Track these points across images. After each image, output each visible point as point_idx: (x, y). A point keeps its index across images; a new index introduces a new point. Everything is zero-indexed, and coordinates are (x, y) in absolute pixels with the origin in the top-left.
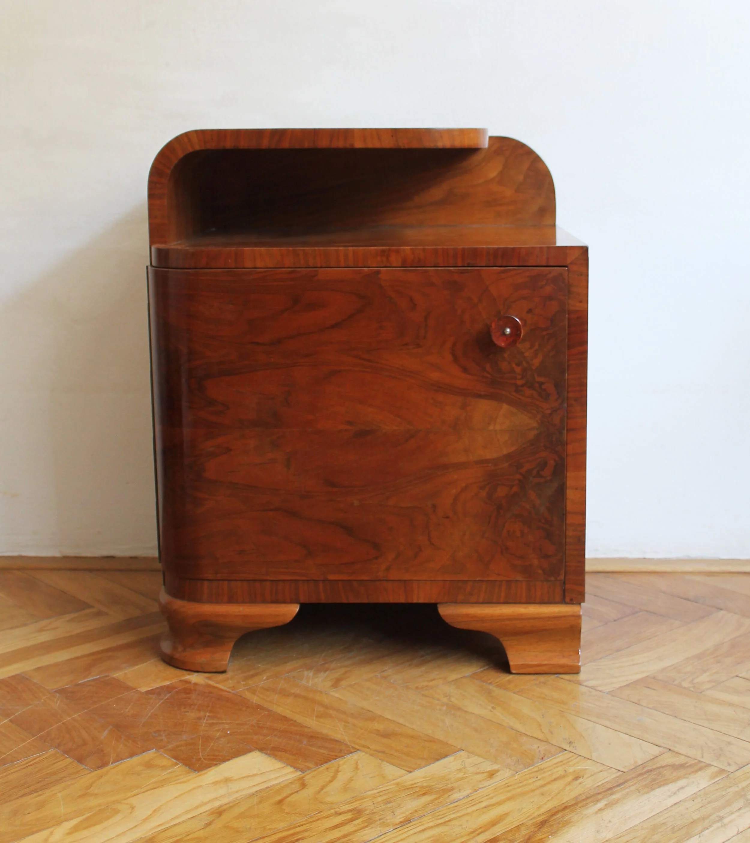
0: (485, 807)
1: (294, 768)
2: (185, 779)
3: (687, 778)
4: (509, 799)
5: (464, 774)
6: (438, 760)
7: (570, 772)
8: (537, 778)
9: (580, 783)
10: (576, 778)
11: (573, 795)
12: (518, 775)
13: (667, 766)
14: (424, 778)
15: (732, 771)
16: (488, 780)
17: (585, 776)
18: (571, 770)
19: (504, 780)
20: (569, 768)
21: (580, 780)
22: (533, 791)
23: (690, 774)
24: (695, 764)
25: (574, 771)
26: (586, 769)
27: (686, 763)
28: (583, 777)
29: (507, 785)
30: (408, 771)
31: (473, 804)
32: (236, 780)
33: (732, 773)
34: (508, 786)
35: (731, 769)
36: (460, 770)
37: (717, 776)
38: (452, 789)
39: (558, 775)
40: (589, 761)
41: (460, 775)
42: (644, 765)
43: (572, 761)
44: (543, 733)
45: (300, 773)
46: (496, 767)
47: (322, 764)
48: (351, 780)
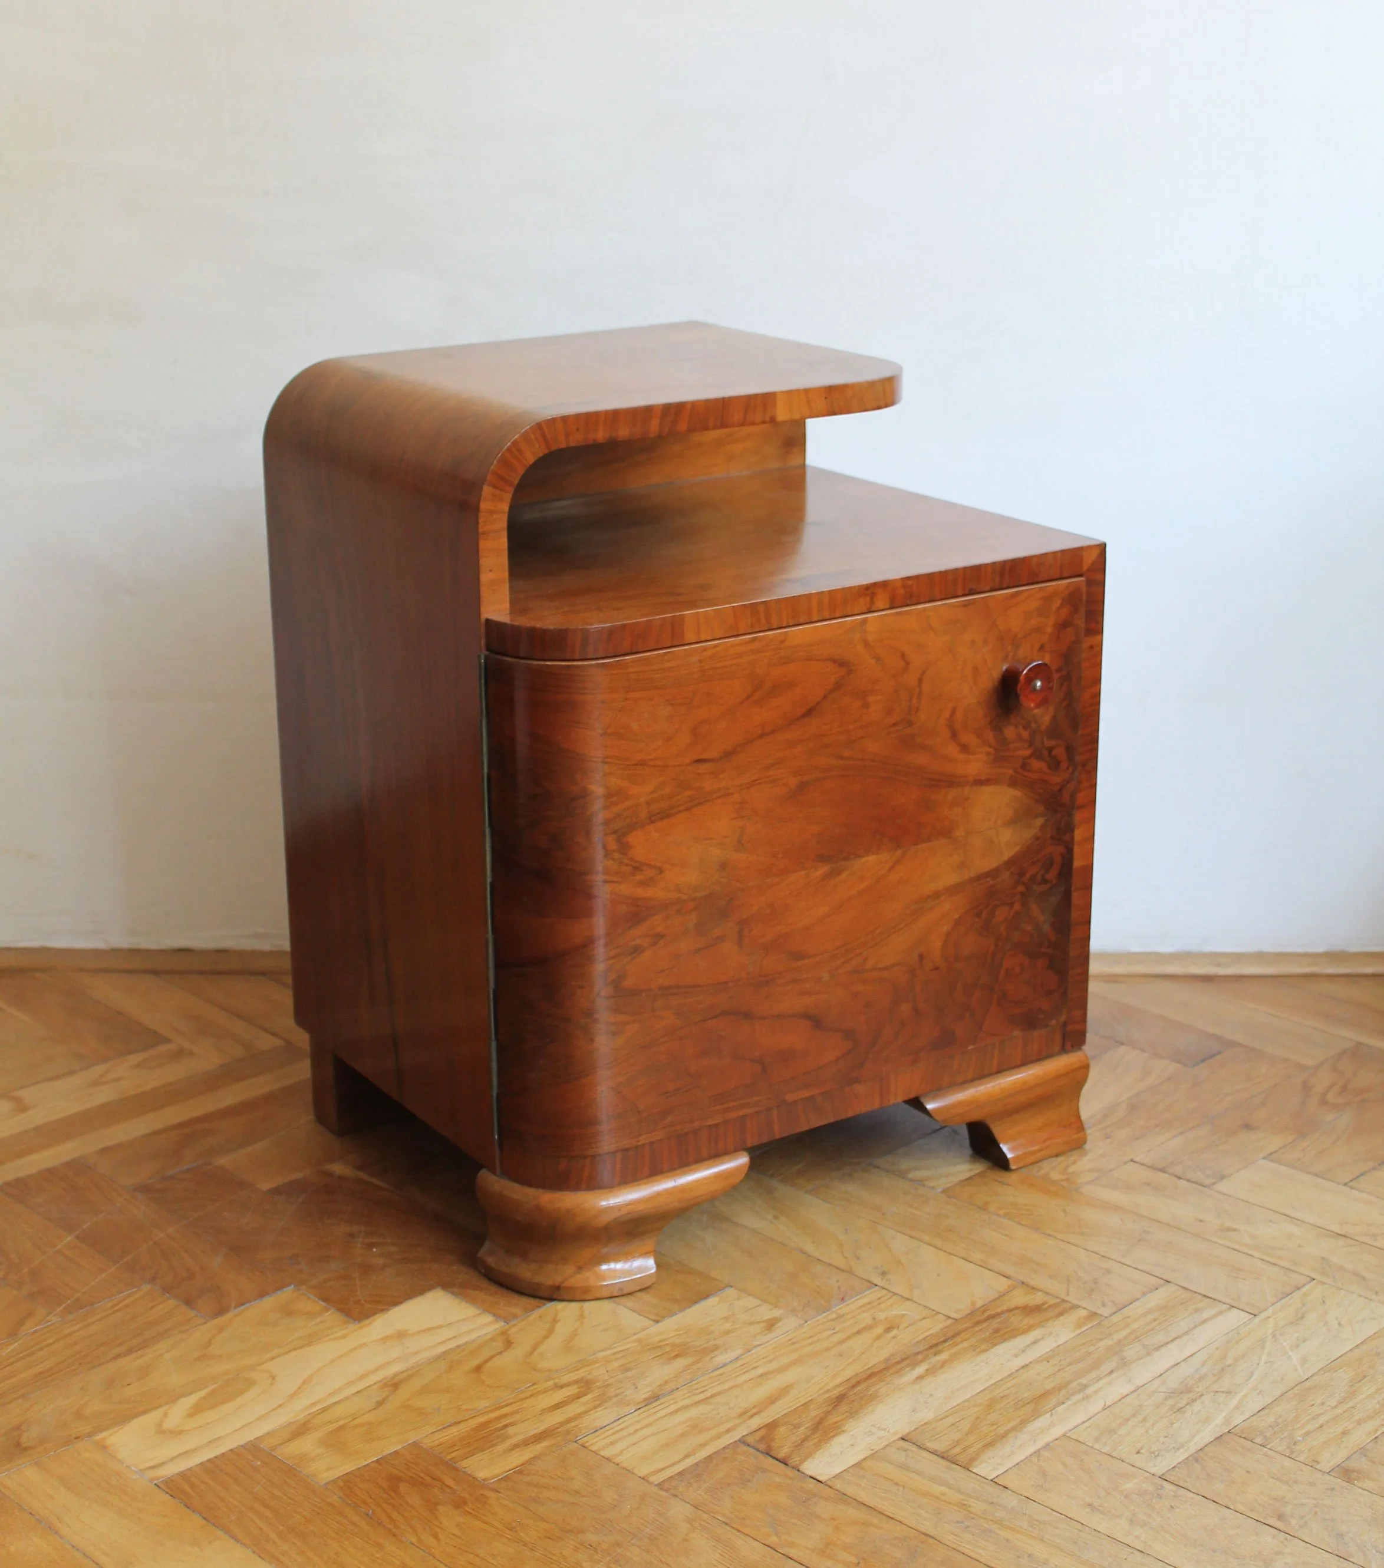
0: (761, 1375)
1: (494, 1315)
2: (339, 1334)
3: (1043, 1327)
4: (794, 1363)
5: (733, 1325)
6: (696, 1302)
7: (880, 1320)
8: (834, 1329)
9: (894, 1337)
10: (889, 1329)
11: (884, 1354)
12: (808, 1325)
13: (1016, 1308)
14: (677, 1330)
15: (1106, 1315)
16: (766, 1335)
17: (902, 1326)
18: (882, 1316)
19: (787, 1334)
20: (880, 1313)
21: (894, 1332)
22: (828, 1349)
23: (1048, 1320)
24: (1057, 1305)
25: (886, 1319)
26: (904, 1315)
27: (1044, 1304)
28: (898, 1327)
29: (792, 1341)
30: (654, 1321)
31: (744, 1370)
32: (413, 1335)
33: (1106, 1317)
34: (794, 1343)
35: (1105, 1312)
36: (726, 1319)
37: (1084, 1324)
38: (716, 1348)
39: (864, 1325)
40: (908, 1303)
41: (727, 1326)
42: (984, 1308)
43: (883, 1302)
44: (846, 1258)
45: (502, 1324)
46: (777, 1313)
47: (533, 1310)
48: (574, 1335)
